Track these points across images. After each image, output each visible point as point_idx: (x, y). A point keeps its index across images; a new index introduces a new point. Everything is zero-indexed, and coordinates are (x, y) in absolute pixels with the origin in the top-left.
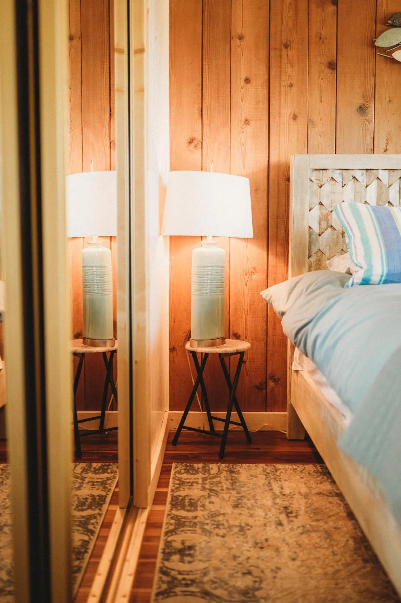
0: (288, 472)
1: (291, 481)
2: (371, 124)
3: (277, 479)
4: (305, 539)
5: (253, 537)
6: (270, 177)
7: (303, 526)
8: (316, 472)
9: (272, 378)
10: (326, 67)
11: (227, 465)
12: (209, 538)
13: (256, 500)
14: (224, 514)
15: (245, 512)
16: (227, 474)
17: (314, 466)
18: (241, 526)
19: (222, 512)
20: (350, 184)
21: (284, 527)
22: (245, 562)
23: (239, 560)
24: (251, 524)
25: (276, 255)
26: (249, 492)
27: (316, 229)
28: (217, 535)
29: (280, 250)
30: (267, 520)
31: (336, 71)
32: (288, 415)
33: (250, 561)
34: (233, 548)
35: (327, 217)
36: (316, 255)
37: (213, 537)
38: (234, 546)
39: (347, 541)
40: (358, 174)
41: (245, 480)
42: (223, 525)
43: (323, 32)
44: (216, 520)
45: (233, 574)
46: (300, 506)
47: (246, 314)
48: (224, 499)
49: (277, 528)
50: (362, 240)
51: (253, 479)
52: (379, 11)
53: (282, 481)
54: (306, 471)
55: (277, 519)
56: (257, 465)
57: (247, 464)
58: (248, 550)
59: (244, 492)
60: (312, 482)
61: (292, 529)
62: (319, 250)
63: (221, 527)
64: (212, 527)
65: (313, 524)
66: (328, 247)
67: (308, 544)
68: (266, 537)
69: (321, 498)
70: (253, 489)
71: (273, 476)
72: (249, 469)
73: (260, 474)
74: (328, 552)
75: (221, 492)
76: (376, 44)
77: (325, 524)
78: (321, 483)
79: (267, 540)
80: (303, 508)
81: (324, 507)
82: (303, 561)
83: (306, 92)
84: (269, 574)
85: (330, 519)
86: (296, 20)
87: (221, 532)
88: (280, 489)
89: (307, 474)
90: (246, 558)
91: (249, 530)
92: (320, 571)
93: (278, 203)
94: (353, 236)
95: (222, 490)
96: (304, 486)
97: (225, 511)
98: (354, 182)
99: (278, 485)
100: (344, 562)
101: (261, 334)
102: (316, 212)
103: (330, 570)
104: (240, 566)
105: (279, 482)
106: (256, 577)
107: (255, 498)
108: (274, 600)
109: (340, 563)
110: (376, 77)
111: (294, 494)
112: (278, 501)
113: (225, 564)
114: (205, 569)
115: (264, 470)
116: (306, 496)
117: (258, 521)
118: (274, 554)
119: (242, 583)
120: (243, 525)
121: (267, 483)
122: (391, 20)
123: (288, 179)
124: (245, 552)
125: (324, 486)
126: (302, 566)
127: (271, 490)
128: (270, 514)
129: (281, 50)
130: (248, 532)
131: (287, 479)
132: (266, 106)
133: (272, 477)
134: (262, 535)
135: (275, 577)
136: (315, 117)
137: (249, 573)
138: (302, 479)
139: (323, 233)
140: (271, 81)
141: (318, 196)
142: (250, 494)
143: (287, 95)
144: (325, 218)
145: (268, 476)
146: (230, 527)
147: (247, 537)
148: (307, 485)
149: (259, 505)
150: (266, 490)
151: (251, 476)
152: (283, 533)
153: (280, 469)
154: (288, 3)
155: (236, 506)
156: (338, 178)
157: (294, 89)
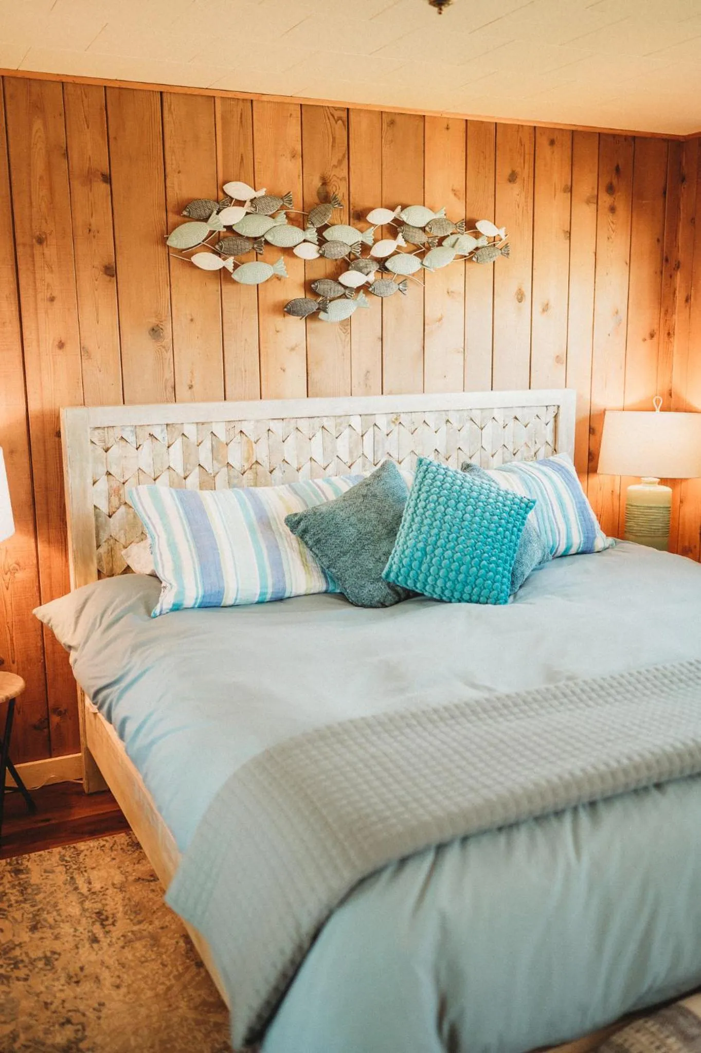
0: (94, 853)
1: (99, 867)
2: (169, 353)
3: (82, 869)
4: (128, 954)
5: (64, 969)
6: (31, 432)
7: (123, 936)
8: (131, 846)
9: (57, 711)
10: (101, 273)
11: (8, 860)
12: (9, 987)
13: (57, 911)
14: (20, 945)
15: (48, 933)
16: (11, 876)
17: (128, 835)
18: (46, 957)
19: (17, 943)
20: (147, 445)
21: (101, 943)
22: (60, 1009)
23: (53, 1007)
24: (58, 951)
25: (49, 542)
26: (48, 900)
27: (104, 509)
28: (18, 979)
29: (53, 533)
30: (77, 939)
31: (115, 278)
32: (83, 758)
33: (66, 1005)
34: (41, 993)
35: (119, 490)
36: (107, 544)
37: (13, 983)
38: (42, 989)
39: (177, 943)
40: (156, 432)
41: (38, 882)
42: (22, 961)
43: (93, 221)
44: (12, 956)
45: (48, 1029)
46: (117, 906)
47: (11, 629)
48: (16, 920)
49: (92, 947)
50: (169, 545)
51: (48, 876)
52: (170, 194)
53: (89, 871)
54: (118, 846)
55: (90, 934)
56: (49, 850)
57: (36, 853)
58: (62, 991)
59: (40, 902)
60: (127, 863)
61: (110, 945)
62: (111, 536)
63: (21, 965)
64: (9, 969)
65: (135, 928)
66: (122, 532)
67: (132, 961)
68: (80, 964)
69: (141, 885)
70: (52, 893)
71: (76, 865)
72: (41, 861)
73: (58, 866)
74: (156, 966)
75: (10, 909)
76: (168, 243)
77: (150, 924)
78: (138, 863)
79: (82, 969)
80: (121, 909)
81: (145, 900)
82: (129, 986)
83: (75, 309)
84: (91, 1015)
85: (155, 916)
86: (52, 202)
87: (22, 973)
88: (88, 885)
89: (120, 852)
90: (60, 1001)
91: (57, 960)
92: (149, 994)
93: (46, 469)
94: (157, 538)
95: (10, 906)
96: (118, 872)
97: (21, 940)
98: (152, 441)
99: (83, 879)
100: (176, 973)
101: (34, 654)
102: (103, 485)
103: (161, 989)
104: (55, 1015)
105: (84, 873)
106: (78, 1024)
107: (58, 908)
108: (103, 1048)
109: (171, 977)
110: (172, 287)
111: (107, 889)
112: (87, 904)
113: (36, 1018)
114: (12, 1032)
115: (62, 859)
116: (122, 888)
117: (66, 944)
118: (94, 986)
119: (61, 1037)
120: (49, 954)
121: (69, 878)
122: (186, 211)
123: (58, 434)
124: (58, 995)
125: (144, 865)
126: (129, 993)
127: (76, 889)
128: (81, 929)
129: (32, 247)
130: (56, 963)
131: (94, 865)
132: (18, 329)
133: (74, 867)
134: (76, 963)
135: (99, 1018)
136: (91, 344)
137: (69, 1021)
138: (114, 861)
139: (114, 512)
140: (22, 292)
141: (105, 464)
142: (48, 902)
143: (46, 312)
144: (115, 493)
145: (68, 867)
146: (32, 962)
147: (56, 972)
148: (122, 869)
149: (63, 917)
150: (70, 892)
151: (45, 871)
152: (100, 953)
153: (82, 851)
154: (38, 177)
155: (34, 928)
156: (131, 438)
157: (57, 304)
